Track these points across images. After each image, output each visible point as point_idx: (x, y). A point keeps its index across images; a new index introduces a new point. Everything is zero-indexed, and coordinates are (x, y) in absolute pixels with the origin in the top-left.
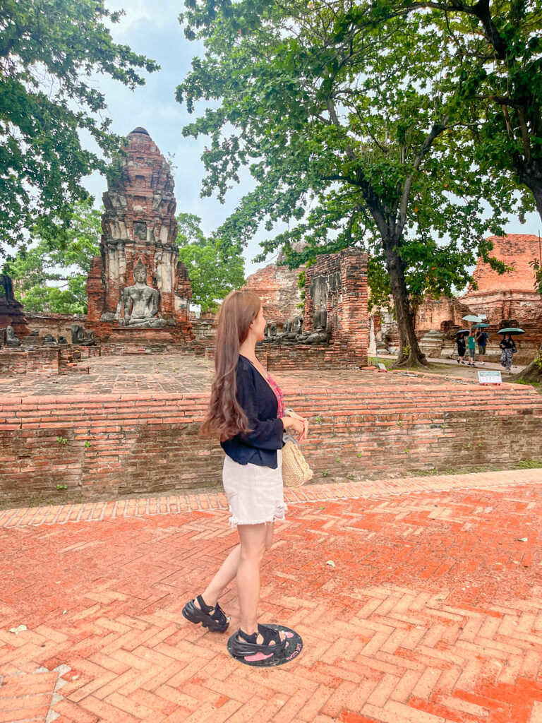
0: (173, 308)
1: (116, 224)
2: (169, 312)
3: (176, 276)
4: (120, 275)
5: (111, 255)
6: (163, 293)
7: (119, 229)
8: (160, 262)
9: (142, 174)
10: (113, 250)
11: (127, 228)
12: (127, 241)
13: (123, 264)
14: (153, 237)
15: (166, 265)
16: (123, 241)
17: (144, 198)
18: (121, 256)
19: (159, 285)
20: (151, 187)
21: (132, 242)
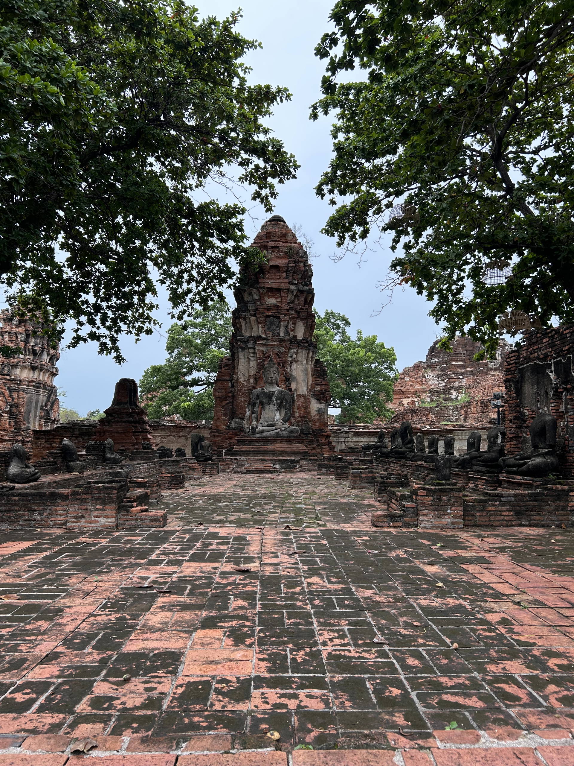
0: (309, 413)
1: (248, 320)
2: (304, 417)
3: (313, 375)
4: (250, 377)
5: (241, 355)
6: (298, 396)
7: (251, 325)
8: (295, 361)
9: (277, 264)
10: (243, 349)
11: (258, 323)
12: (259, 338)
13: (253, 364)
14: (287, 333)
15: (302, 364)
16: (254, 337)
17: (279, 290)
18: (251, 355)
19: (293, 386)
20: (287, 277)
21: (264, 339)
